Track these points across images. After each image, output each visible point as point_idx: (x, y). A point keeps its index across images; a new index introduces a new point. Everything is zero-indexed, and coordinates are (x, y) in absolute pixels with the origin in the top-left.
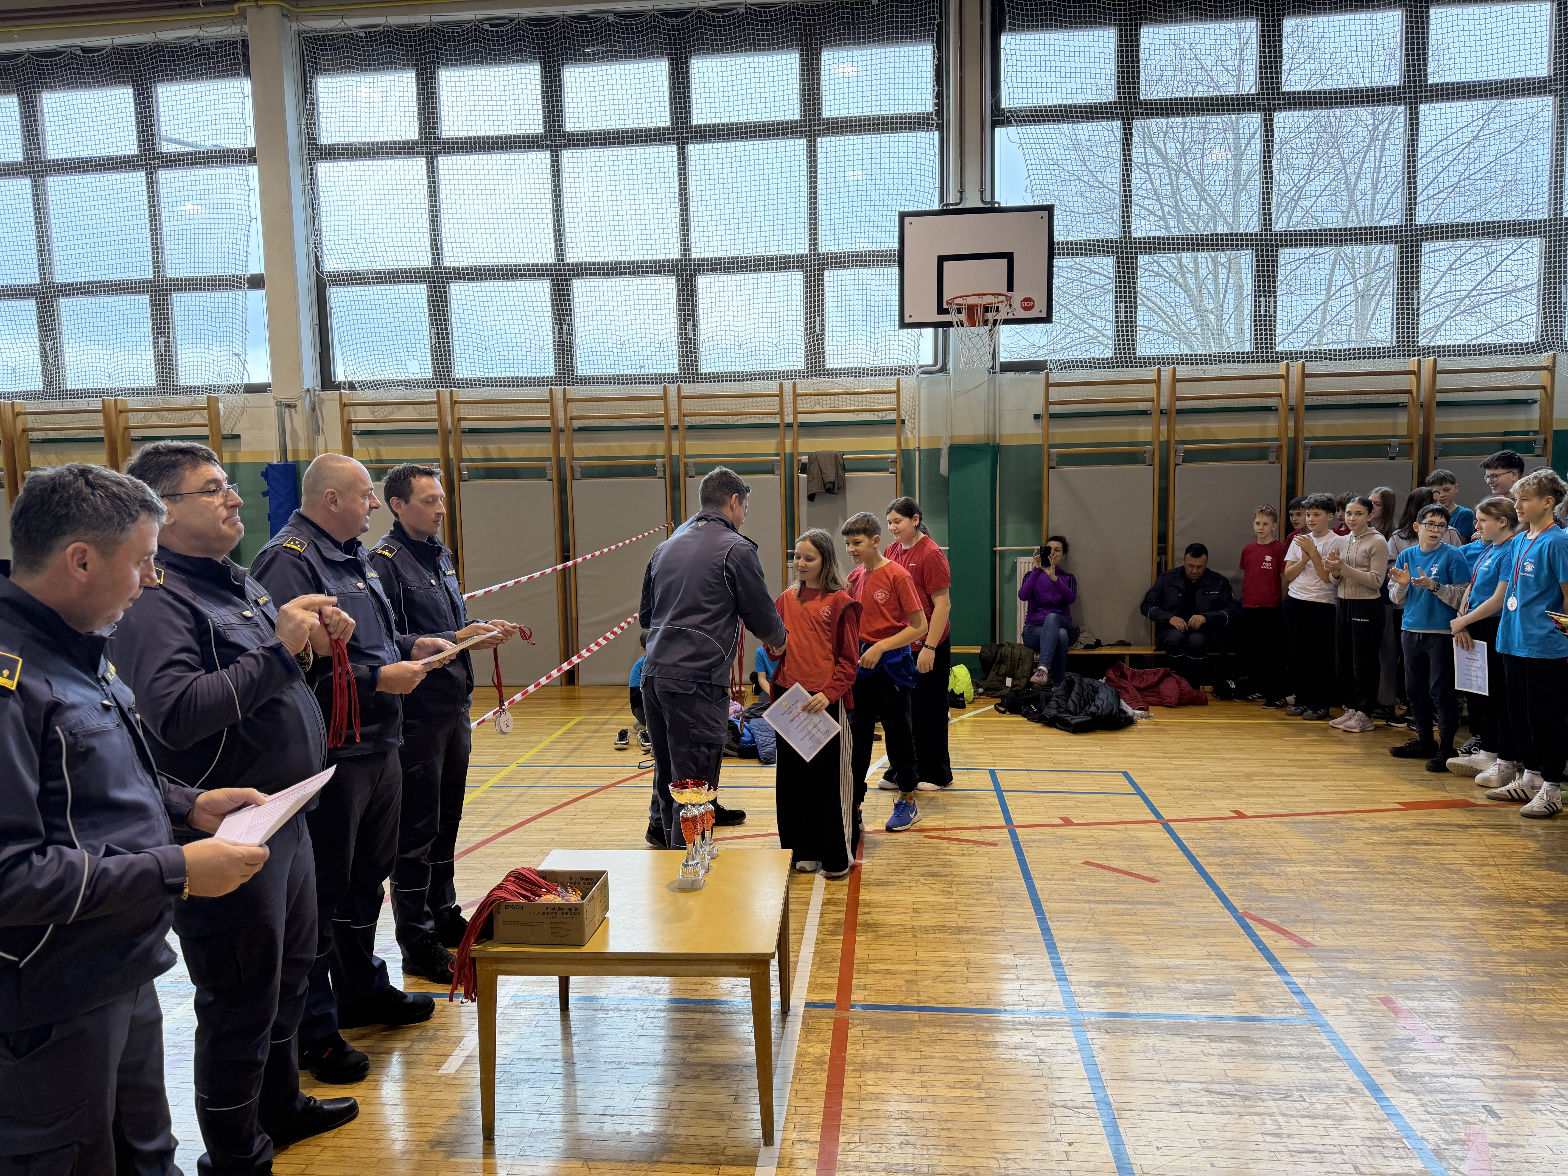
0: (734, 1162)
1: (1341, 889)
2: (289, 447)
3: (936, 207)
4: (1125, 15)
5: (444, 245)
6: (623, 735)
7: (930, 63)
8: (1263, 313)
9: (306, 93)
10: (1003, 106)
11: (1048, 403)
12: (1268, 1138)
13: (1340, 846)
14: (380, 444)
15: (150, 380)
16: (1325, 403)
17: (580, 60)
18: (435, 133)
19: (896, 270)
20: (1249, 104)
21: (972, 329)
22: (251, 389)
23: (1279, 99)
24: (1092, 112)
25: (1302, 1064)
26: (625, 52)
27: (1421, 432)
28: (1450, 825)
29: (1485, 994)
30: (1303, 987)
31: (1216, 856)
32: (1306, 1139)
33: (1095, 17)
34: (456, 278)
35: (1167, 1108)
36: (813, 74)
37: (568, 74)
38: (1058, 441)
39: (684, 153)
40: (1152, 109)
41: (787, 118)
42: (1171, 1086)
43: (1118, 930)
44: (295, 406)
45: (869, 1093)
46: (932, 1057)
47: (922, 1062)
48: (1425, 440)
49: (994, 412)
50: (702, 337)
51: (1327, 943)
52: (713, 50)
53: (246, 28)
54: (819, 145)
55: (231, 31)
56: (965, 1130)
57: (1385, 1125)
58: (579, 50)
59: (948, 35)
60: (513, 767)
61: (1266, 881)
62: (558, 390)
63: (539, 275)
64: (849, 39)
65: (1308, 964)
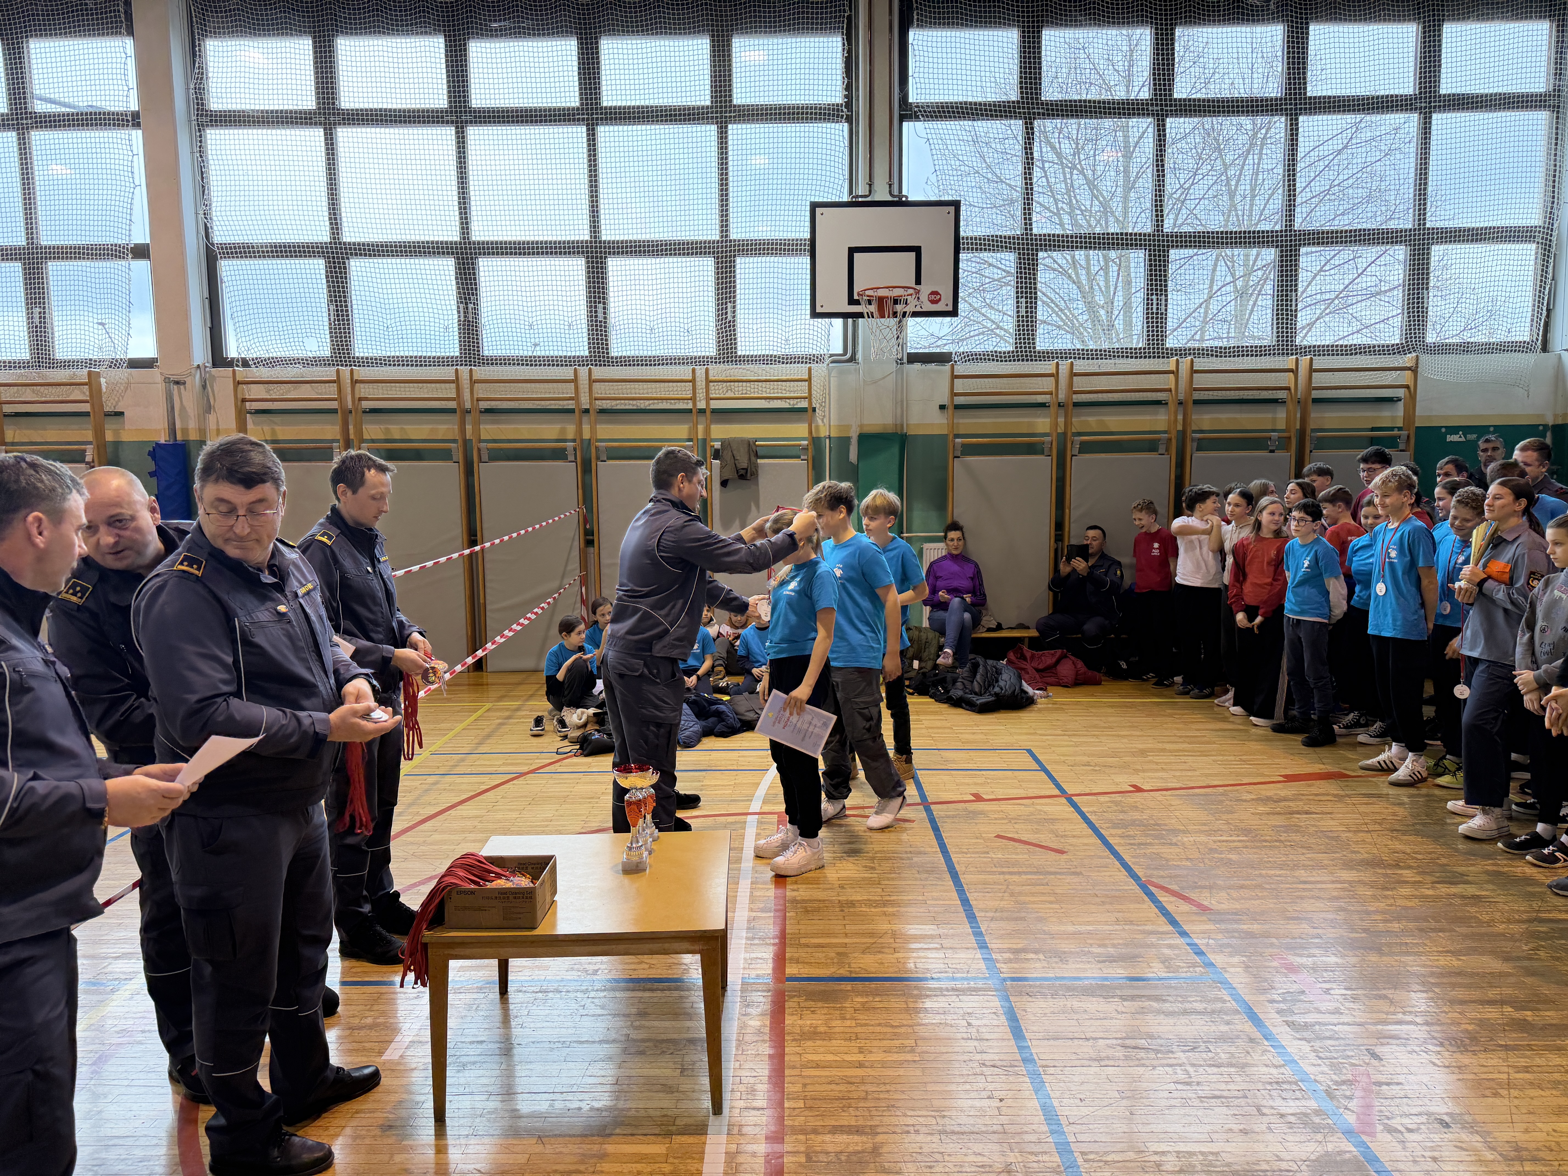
0: (685, 1131)
1: (1234, 857)
2: (178, 425)
3: (845, 198)
4: (1028, 17)
5: (344, 219)
6: (538, 721)
7: (839, 55)
8: (1155, 310)
9: (194, 55)
10: (910, 101)
11: (953, 394)
12: (1180, 1087)
13: (1230, 816)
14: (276, 423)
15: (23, 353)
16: (1211, 398)
17: (487, 36)
18: (333, 104)
19: (807, 260)
20: (1143, 109)
21: (883, 320)
22: (134, 364)
23: (1171, 105)
24: (996, 111)
25: (1206, 1018)
26: (533, 29)
27: (1298, 427)
28: (1327, 795)
29: (1364, 948)
30: (1203, 948)
31: (1118, 828)
32: (1213, 1086)
33: (1000, 18)
34: (356, 254)
35: (1086, 1063)
36: (724, 61)
37: (474, 49)
38: (963, 431)
39: (594, 135)
40: (1053, 110)
41: (698, 103)
42: (1091, 1043)
43: (1032, 899)
44: (184, 383)
45: (808, 1061)
46: (866, 1025)
47: (859, 1029)
48: (1302, 434)
49: (902, 402)
50: (613, 321)
51: (1223, 906)
52: (623, 31)
54: (730, 132)
56: (903, 1092)
57: (1282, 1070)
58: (486, 25)
59: (857, 28)
60: (426, 755)
61: (1165, 851)
62: (464, 370)
63: (443, 253)
64: (760, 27)
65: (1207, 927)
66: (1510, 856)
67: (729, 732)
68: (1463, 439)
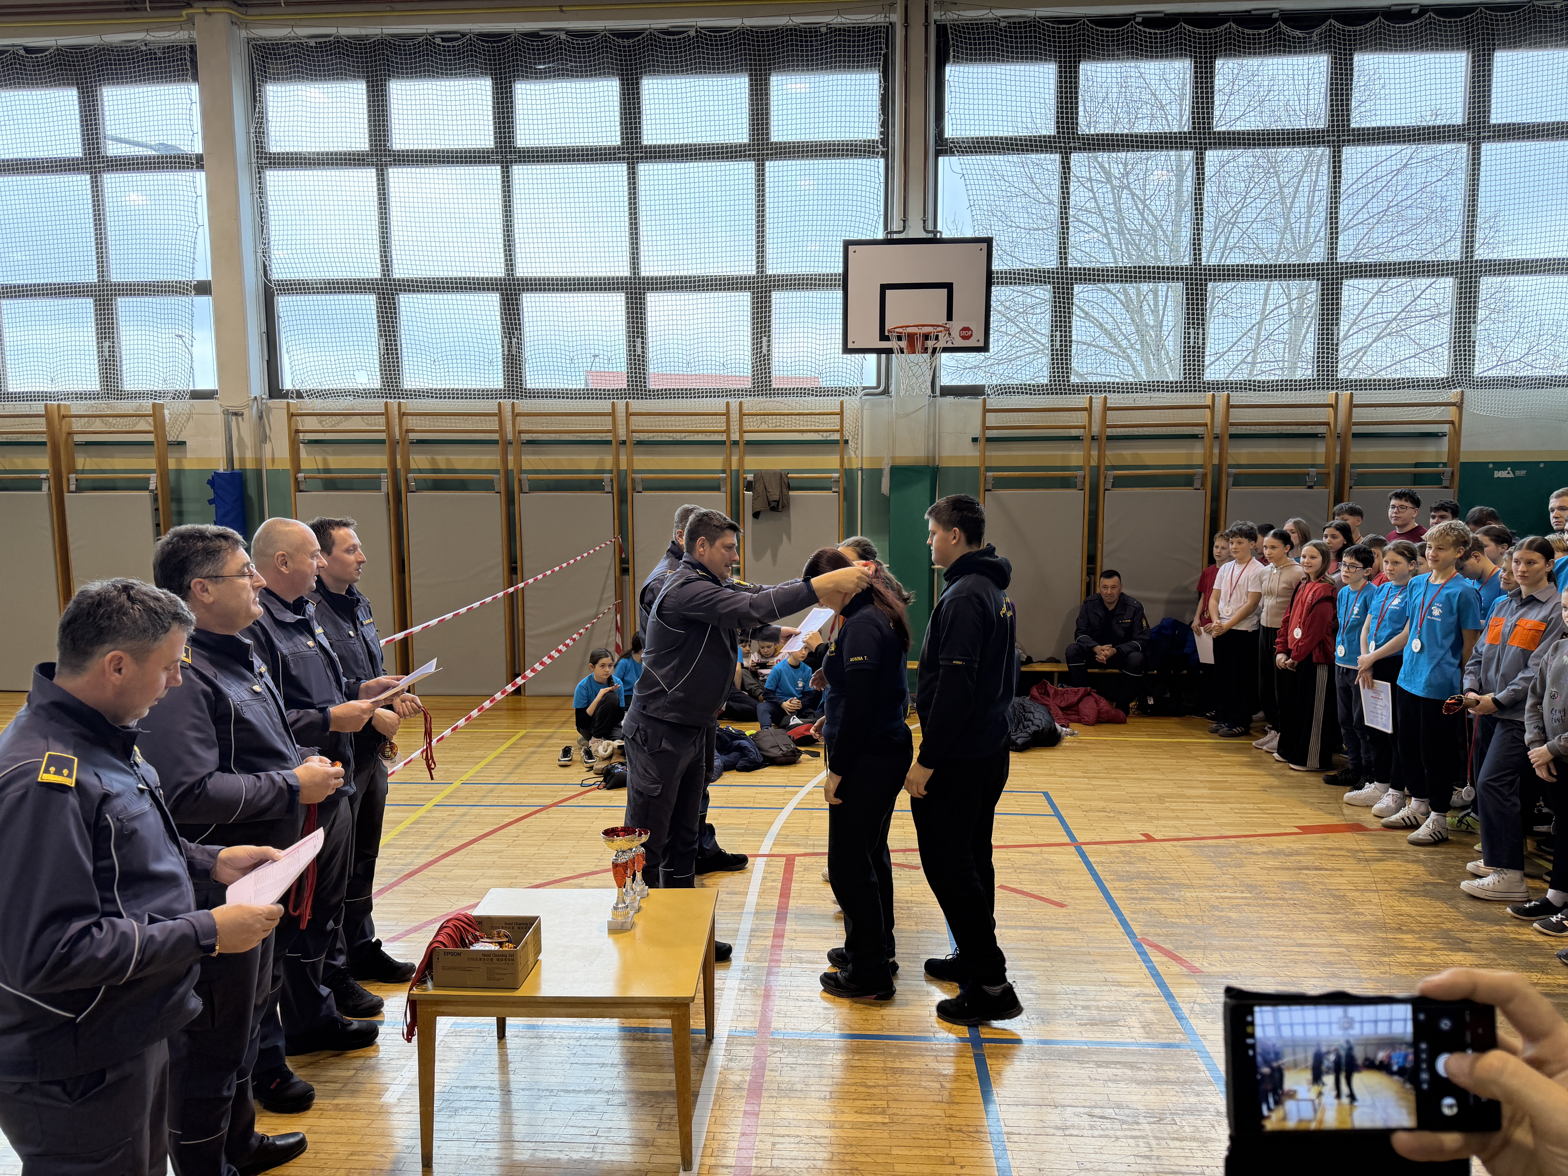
1: (1234, 915)
2: (236, 455)
3: (880, 236)
4: (1065, 52)
5: (394, 257)
6: (567, 752)
7: (876, 92)
8: (1192, 344)
9: (255, 101)
10: (946, 136)
11: (985, 428)
12: (1139, 1160)
13: (1238, 870)
14: (327, 453)
15: (94, 384)
16: (1249, 432)
17: (532, 78)
18: (385, 145)
19: (840, 294)
20: (1181, 142)
21: (912, 356)
22: (197, 395)
23: (1210, 138)
24: (1031, 146)
25: (1177, 1088)
26: (577, 71)
27: (1338, 461)
28: (1341, 849)
30: (1187, 1013)
31: (1123, 880)
32: (1173, 1162)
33: (1036, 53)
34: (405, 291)
35: (1052, 1131)
36: (762, 100)
37: (519, 91)
38: (995, 464)
39: (634, 173)
40: (1089, 144)
41: (736, 141)
42: (1058, 1111)
44: (242, 415)
45: (782, 1119)
47: (834, 1088)
48: (1341, 469)
49: (934, 435)
50: (650, 355)
51: (1215, 969)
52: (663, 72)
53: (194, 34)
54: (767, 169)
55: (180, 36)
56: (867, 1155)
58: (531, 68)
59: (894, 64)
60: (457, 784)
61: (1165, 906)
62: (507, 403)
63: (489, 289)
64: (798, 66)
65: (1195, 990)
66: (1518, 922)
67: (751, 766)
68: (1511, 475)
